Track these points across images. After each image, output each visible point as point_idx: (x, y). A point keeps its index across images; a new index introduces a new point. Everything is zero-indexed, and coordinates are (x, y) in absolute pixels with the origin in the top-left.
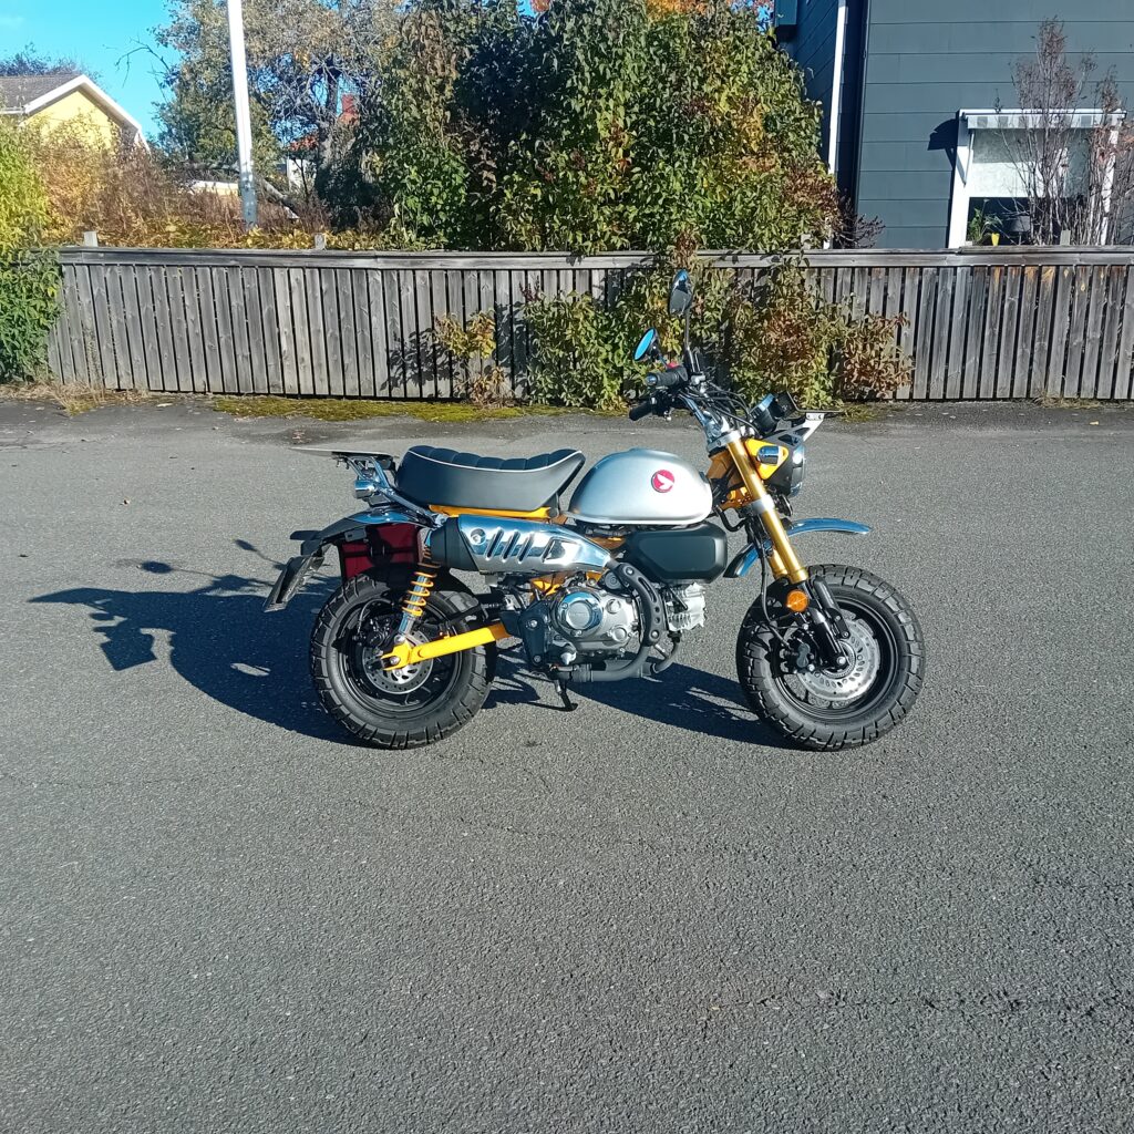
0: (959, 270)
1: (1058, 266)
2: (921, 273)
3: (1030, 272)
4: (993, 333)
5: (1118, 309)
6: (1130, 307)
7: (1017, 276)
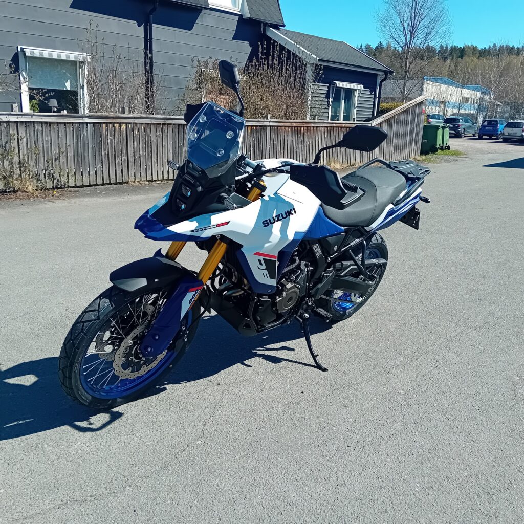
0: (88, 125)
2: (73, 125)
3: (116, 126)
4: (105, 154)
5: (149, 142)
6: (153, 141)
7: (112, 128)
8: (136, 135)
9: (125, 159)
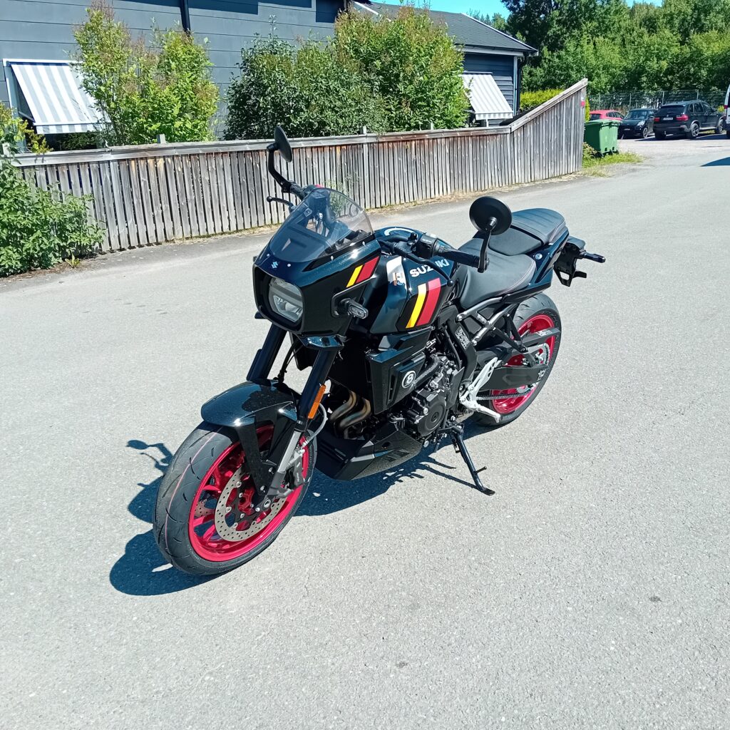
0: (111, 164)
1: (164, 157)
2: (89, 166)
3: (150, 162)
4: (138, 202)
5: (199, 181)
6: (204, 178)
7: (144, 165)
8: (179, 172)
9: (166, 207)
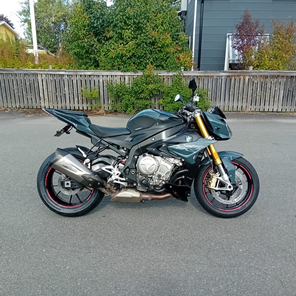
0: (223, 77)
2: (213, 78)
3: (242, 78)
4: (232, 94)
5: (265, 87)
6: (268, 87)
7: (238, 79)
8: (255, 83)
9: (245, 97)
